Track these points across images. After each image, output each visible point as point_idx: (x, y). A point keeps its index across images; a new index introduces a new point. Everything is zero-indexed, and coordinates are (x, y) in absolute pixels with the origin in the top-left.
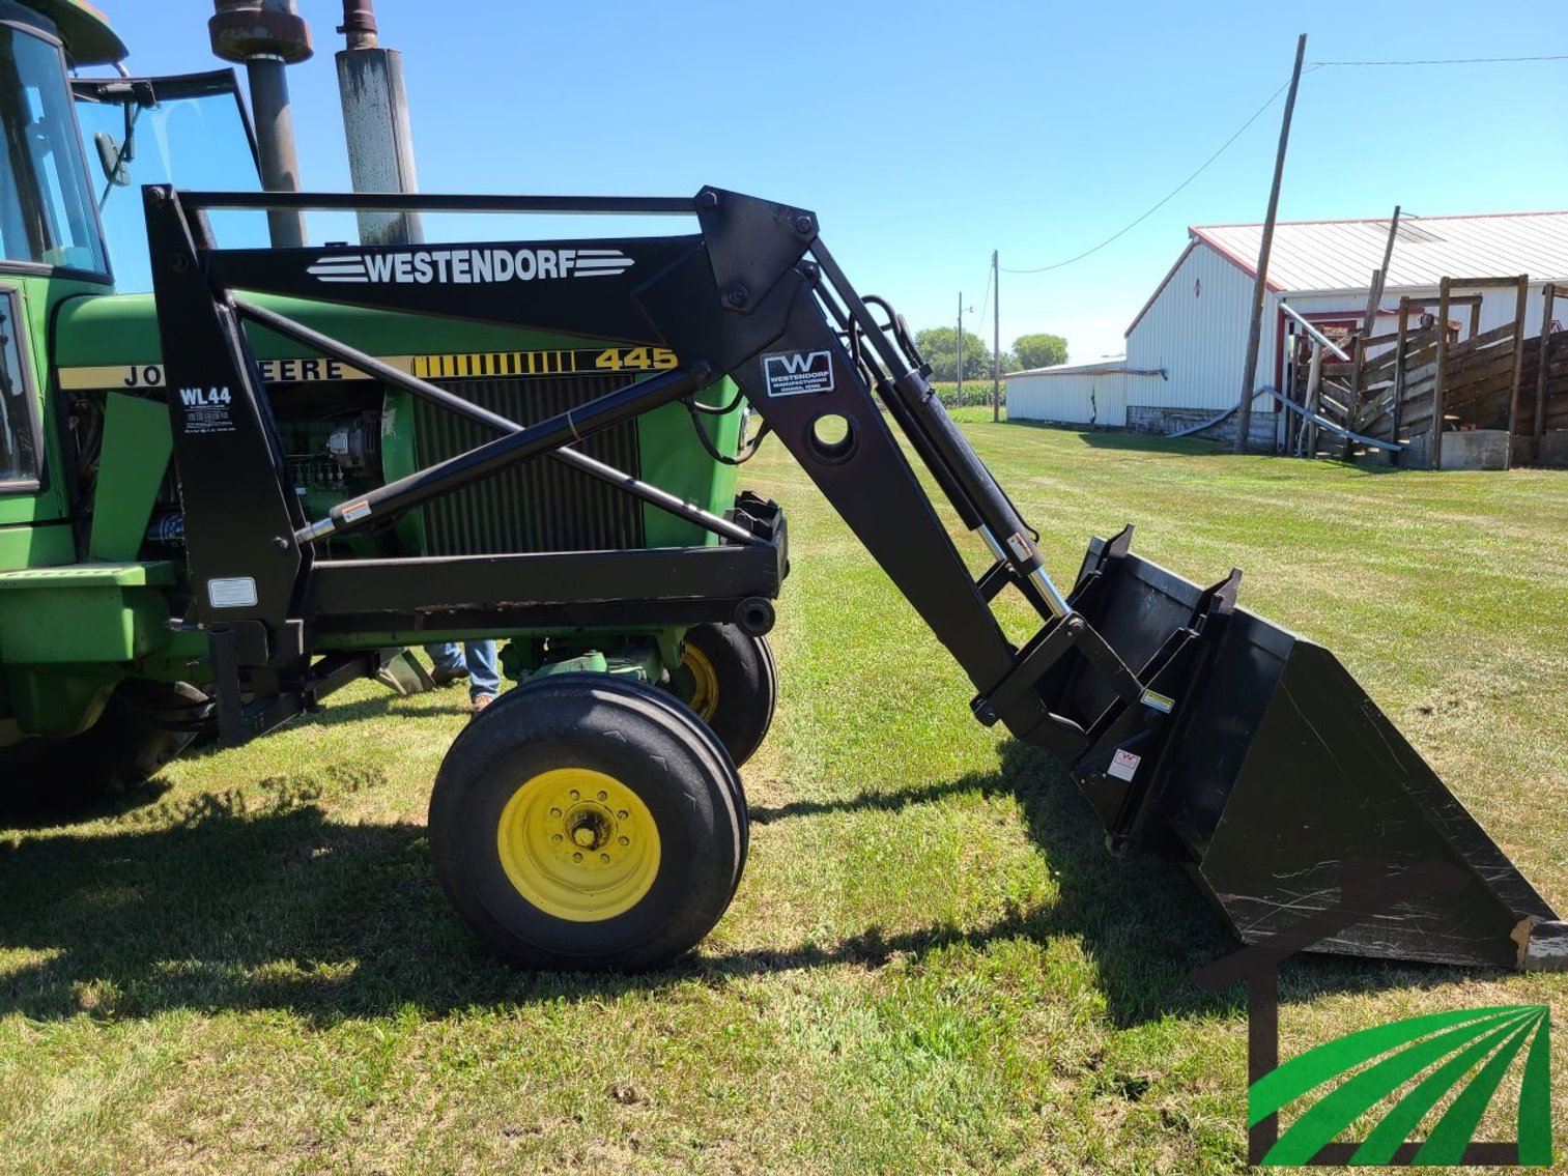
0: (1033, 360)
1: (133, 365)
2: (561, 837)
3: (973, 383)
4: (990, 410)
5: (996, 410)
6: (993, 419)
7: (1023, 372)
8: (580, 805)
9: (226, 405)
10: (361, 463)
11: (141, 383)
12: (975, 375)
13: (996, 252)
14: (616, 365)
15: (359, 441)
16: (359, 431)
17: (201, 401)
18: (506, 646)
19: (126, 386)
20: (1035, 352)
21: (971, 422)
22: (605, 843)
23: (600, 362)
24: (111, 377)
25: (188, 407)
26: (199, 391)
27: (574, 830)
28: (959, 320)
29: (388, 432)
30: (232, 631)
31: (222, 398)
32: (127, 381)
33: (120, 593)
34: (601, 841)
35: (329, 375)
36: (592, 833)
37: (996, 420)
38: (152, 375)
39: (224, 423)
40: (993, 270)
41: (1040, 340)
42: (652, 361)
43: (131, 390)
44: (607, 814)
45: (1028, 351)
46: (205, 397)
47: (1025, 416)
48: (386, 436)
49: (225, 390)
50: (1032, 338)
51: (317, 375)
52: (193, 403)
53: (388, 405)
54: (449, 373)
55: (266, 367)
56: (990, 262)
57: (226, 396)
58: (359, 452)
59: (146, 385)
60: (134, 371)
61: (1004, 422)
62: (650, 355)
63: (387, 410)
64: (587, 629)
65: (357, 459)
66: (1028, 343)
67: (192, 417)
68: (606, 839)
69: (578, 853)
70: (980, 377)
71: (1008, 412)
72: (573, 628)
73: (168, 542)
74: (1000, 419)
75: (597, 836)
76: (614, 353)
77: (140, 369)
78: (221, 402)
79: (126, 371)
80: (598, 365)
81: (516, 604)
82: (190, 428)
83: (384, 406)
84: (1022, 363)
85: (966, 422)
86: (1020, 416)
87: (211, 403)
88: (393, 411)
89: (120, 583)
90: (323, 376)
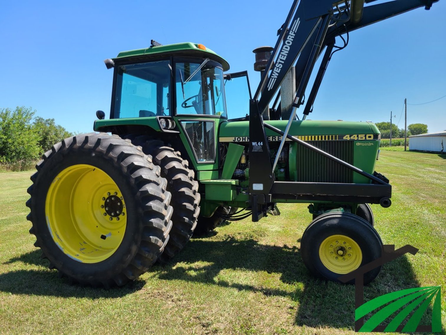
0: (415, 132)
1: (235, 137)
2: (333, 252)
3: (395, 139)
4: (404, 147)
5: (405, 148)
6: (404, 150)
7: (412, 136)
8: (339, 245)
9: (262, 146)
10: (283, 160)
11: (236, 141)
12: (394, 136)
13: (406, 99)
14: (348, 139)
15: (283, 155)
16: (283, 152)
17: (256, 145)
18: (310, 205)
19: (233, 141)
20: (415, 129)
21: (396, 151)
22: (345, 255)
23: (345, 138)
24: (230, 139)
25: (253, 146)
26: (256, 143)
27: (338, 251)
28: (391, 120)
29: (290, 153)
30: (257, 196)
31: (261, 144)
32: (233, 140)
33: (231, 186)
34: (344, 254)
35: (278, 140)
36: (342, 252)
37: (405, 150)
38: (239, 139)
39: (261, 150)
40: (405, 104)
41: (417, 126)
42: (358, 138)
43: (234, 142)
44: (345, 248)
45: (413, 129)
46: (257, 144)
47: (416, 149)
48: (290, 154)
49: (262, 143)
50: (415, 125)
51: (275, 140)
52: (255, 145)
53: (291, 146)
54: (310, 140)
55: (269, 138)
56: (404, 102)
57: (262, 144)
58: (283, 157)
59: (237, 141)
60: (235, 138)
61: (408, 151)
62: (358, 136)
63: (290, 148)
64: (335, 202)
65: (282, 159)
66: (413, 126)
67: (254, 148)
68: (345, 254)
69: (337, 257)
70: (396, 137)
71: (409, 148)
72: (331, 202)
73: (238, 175)
74: (407, 150)
75: (344, 253)
76: (348, 136)
77: (237, 138)
78: (260, 145)
79: (233, 138)
80: (344, 139)
81: (321, 195)
82: (253, 151)
83: (290, 147)
84: (411, 133)
85: (394, 151)
86: (414, 149)
87: (258, 145)
88: (292, 148)
89: (232, 184)
90: (277, 140)
